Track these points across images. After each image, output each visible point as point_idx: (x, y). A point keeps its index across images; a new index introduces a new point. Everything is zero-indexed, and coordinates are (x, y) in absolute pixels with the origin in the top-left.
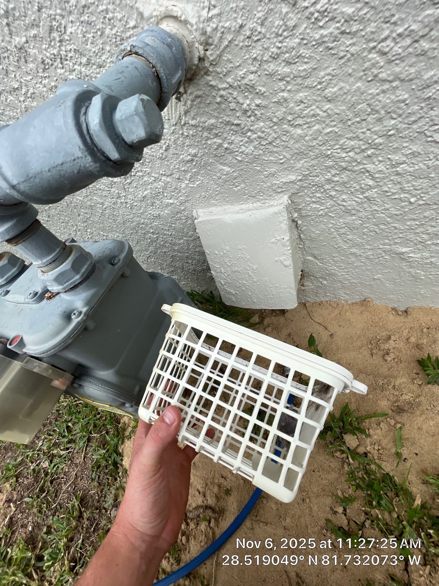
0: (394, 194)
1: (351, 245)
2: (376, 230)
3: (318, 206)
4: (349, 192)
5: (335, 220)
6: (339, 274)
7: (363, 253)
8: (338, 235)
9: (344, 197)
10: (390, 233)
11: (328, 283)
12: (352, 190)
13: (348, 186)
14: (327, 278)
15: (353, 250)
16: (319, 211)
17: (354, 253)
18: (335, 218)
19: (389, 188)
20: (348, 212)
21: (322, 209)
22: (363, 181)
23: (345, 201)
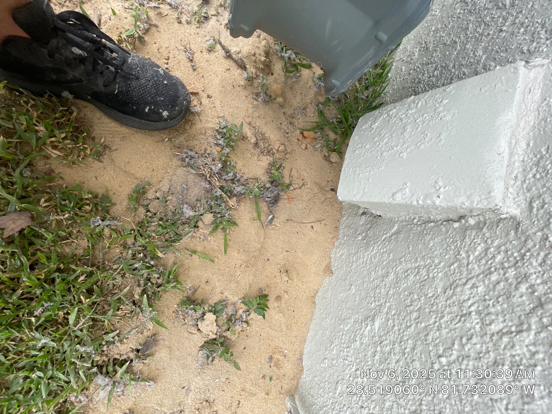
2: (412, 307)
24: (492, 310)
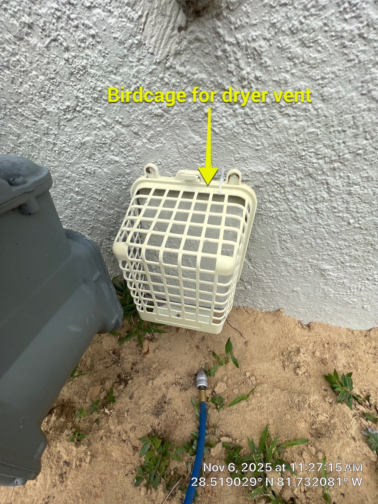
0: (340, 211)
1: (286, 253)
2: (313, 243)
3: (272, 207)
4: (304, 200)
5: (282, 225)
6: (265, 281)
7: (294, 263)
8: (279, 241)
9: (298, 203)
10: (323, 248)
11: (252, 288)
12: (308, 198)
13: (306, 194)
14: (253, 283)
15: (287, 259)
16: (271, 212)
17: (286, 262)
18: (283, 223)
19: (338, 205)
20: (296, 220)
21: (274, 211)
22: (320, 192)
23: (298, 208)
24: (313, 197)
